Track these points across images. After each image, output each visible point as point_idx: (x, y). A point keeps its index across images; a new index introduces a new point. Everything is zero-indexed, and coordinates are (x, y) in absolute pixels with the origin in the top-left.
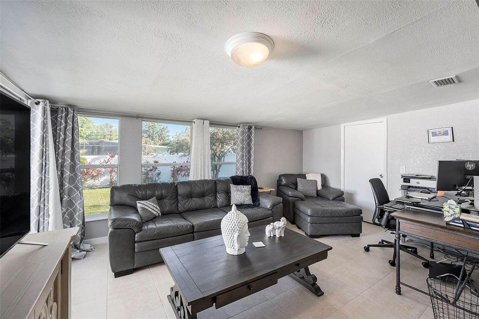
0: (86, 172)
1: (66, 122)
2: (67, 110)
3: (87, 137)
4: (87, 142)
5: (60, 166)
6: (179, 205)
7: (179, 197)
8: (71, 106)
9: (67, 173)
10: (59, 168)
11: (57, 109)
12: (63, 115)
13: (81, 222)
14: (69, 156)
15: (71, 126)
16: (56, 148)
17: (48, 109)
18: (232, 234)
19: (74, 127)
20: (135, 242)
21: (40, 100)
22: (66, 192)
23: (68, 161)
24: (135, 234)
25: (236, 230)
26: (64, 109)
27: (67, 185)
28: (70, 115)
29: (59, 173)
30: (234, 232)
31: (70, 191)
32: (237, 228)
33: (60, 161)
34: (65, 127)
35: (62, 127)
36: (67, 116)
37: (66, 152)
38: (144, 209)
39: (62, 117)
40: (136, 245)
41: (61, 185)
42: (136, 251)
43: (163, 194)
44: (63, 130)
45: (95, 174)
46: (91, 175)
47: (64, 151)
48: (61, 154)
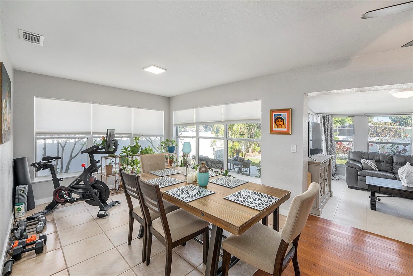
0: (338, 147)
1: (328, 122)
2: (328, 116)
3: (340, 122)
4: (340, 126)
5: (326, 139)
6: (394, 168)
7: (394, 164)
8: (330, 114)
9: (329, 143)
10: (326, 140)
11: (325, 116)
12: (327, 118)
13: (335, 165)
14: (330, 136)
15: (330, 123)
16: (325, 132)
17: (322, 117)
18: (403, 175)
19: (332, 124)
20: (358, 175)
21: (319, 115)
22: (329, 151)
23: (329, 138)
24: (358, 171)
25: (405, 173)
26: (327, 116)
27: (329, 148)
28: (330, 119)
29: (326, 142)
30: (404, 174)
31: (330, 151)
32: (406, 172)
33: (326, 137)
34: (328, 124)
35: (327, 123)
36: (328, 119)
37: (328, 134)
38: (365, 163)
39: (326, 119)
40: (358, 177)
41: (327, 148)
42: (358, 179)
43: (380, 159)
44: (327, 125)
45: (345, 150)
46: (342, 150)
47: (327, 133)
48: (326, 135)
